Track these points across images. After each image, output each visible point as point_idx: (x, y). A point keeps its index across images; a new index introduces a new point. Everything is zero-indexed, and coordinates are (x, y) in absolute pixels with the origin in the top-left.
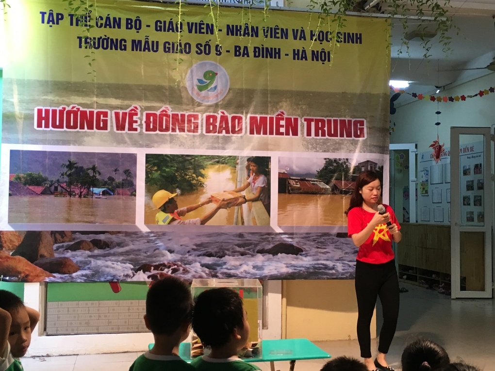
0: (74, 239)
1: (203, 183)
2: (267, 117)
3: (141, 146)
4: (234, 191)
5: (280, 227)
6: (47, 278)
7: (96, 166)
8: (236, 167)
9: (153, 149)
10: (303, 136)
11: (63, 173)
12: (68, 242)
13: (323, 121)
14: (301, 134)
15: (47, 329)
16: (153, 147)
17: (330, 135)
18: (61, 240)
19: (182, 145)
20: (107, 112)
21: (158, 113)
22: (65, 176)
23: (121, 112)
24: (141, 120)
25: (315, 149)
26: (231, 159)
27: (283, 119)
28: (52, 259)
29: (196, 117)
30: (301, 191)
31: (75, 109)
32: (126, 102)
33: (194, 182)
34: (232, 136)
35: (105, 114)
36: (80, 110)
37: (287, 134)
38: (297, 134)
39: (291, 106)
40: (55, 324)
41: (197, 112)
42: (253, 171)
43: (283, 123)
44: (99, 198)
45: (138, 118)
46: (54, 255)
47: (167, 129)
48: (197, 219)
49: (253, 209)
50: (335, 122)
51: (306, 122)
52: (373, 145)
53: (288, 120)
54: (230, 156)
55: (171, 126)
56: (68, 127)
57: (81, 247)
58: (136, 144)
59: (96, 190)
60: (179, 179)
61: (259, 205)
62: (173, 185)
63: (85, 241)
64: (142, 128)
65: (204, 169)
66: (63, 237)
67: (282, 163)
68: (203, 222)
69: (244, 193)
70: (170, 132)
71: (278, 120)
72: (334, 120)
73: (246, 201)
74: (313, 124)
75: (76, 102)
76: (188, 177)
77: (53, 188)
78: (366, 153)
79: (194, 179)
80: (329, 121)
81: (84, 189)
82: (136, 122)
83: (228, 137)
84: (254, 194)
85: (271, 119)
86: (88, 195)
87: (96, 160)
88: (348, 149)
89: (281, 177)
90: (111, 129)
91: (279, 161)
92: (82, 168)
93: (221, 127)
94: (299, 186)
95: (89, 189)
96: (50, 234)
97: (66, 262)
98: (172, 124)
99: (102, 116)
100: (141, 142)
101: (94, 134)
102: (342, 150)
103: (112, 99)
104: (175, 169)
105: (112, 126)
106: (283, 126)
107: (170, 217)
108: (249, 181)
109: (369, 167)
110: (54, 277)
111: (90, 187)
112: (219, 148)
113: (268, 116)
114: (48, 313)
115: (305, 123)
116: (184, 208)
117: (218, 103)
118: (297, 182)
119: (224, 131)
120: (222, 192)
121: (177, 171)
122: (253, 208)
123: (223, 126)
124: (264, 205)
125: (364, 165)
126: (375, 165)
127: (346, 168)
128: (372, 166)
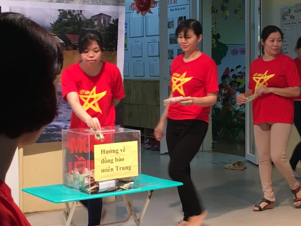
78: (99, 5)
109: (102, 20)
125: (96, 19)
126: (109, 18)
127: (79, 21)
128: (105, 19)
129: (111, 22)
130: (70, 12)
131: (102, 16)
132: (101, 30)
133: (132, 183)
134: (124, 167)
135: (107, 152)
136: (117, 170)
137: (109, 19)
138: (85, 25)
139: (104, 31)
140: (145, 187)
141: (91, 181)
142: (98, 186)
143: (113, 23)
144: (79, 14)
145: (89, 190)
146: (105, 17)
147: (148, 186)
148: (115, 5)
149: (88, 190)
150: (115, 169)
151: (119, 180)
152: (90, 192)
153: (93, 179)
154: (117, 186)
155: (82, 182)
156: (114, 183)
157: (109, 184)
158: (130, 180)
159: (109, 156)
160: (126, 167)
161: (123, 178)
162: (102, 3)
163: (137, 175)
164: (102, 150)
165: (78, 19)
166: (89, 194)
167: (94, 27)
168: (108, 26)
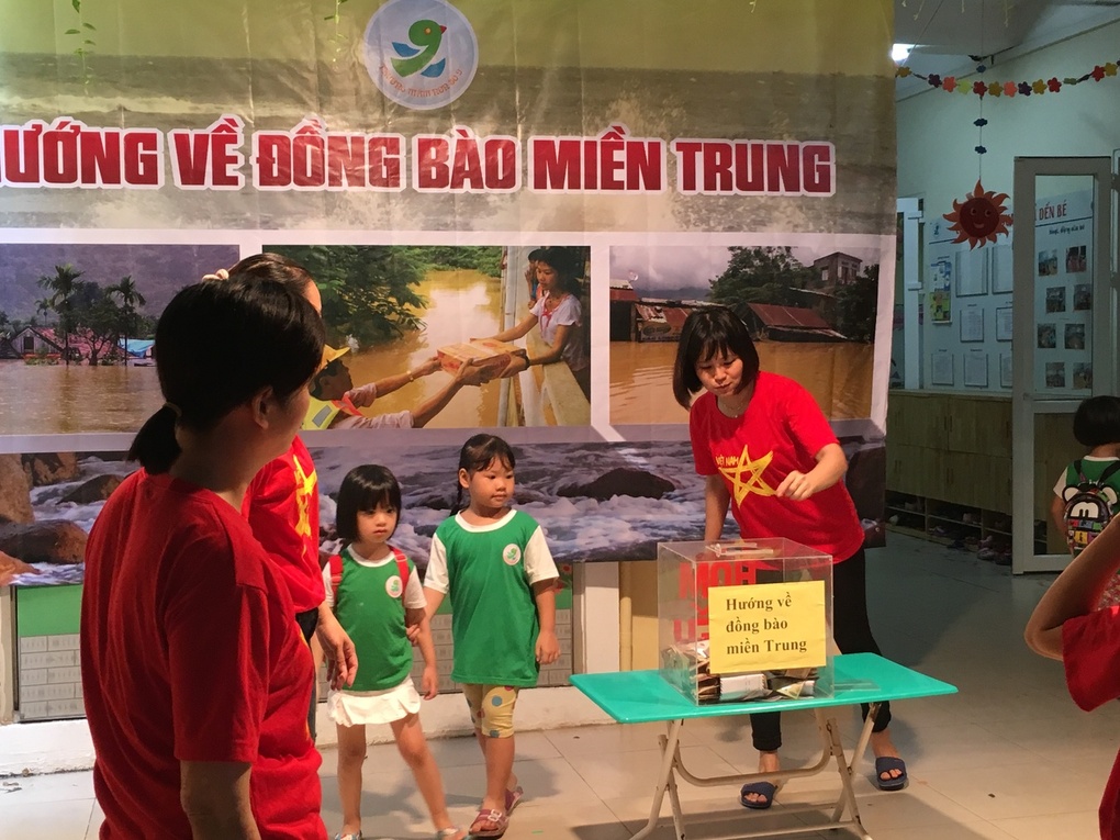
0: (84, 473)
1: (417, 320)
2: (579, 142)
3: (250, 225)
4: (494, 338)
5: (617, 428)
6: (16, 576)
7: (131, 281)
8: (500, 276)
9: (281, 231)
10: (674, 189)
11: (46, 300)
12: (66, 480)
13: (725, 149)
14: (669, 184)
15: (22, 706)
16: (282, 226)
17: (743, 185)
18: (51, 476)
19: (357, 219)
20: (155, 135)
21: (292, 134)
22: (50, 308)
23: (192, 133)
24: (247, 156)
25: (705, 223)
26: (489, 256)
27: (620, 146)
28: (29, 525)
29: (393, 146)
30: (667, 335)
31: (67, 129)
32: (205, 108)
33: (393, 317)
34: (488, 195)
35: (150, 141)
36: (82, 130)
37: (633, 185)
38: (658, 187)
39: (642, 112)
40: (41, 693)
41: (394, 130)
42: (545, 285)
43: (620, 156)
44: (145, 365)
45: (239, 150)
46: (32, 516)
47: (317, 178)
48: (402, 413)
49: (545, 385)
50: (757, 149)
51: (681, 153)
52: (849, 212)
53: (635, 149)
54: (484, 248)
55: (327, 168)
56: (52, 176)
57: (103, 492)
58: (235, 220)
59: (135, 345)
60: (353, 309)
61: (562, 372)
62: (338, 327)
63: (114, 476)
64: (249, 176)
65: (418, 284)
66: (53, 470)
67: (618, 262)
68: (420, 420)
69: (521, 344)
70: (325, 186)
71: (608, 148)
72: (753, 146)
73: (528, 363)
74: (699, 157)
75: (68, 109)
76: (376, 304)
77: (19, 343)
78: (833, 234)
79: (392, 309)
80: (741, 149)
81: (103, 342)
82: (234, 160)
83: (478, 195)
84: (547, 344)
85: (591, 146)
86: (113, 358)
87: (130, 264)
88: (789, 222)
89: (617, 298)
90: (166, 180)
91: (612, 258)
92: (93, 287)
93: (458, 170)
94: (663, 321)
95: (115, 341)
96: (20, 460)
97: (66, 534)
98: (330, 165)
99: (140, 145)
100: (248, 215)
101: (121, 194)
102: (775, 224)
103: (165, 99)
104: (343, 283)
105: (169, 173)
106: (620, 165)
107: (334, 409)
108: (533, 311)
109: (840, 269)
110: (37, 572)
111: (118, 338)
112: (454, 227)
113: (583, 139)
114: (23, 666)
115: (680, 155)
116: (371, 386)
117: (450, 105)
118: (659, 311)
119: (467, 182)
120: (466, 342)
121: (346, 290)
122: (546, 379)
123: (464, 165)
124: (573, 372)
125: (825, 266)
126: (856, 264)
127: (784, 272)
128: (847, 267)
129: (861, 274)
130: (758, 252)
131: (840, 260)
132: (838, 293)
133: (811, 683)
134: (788, 644)
135: (743, 606)
136: (769, 650)
137: (856, 267)
138: (798, 281)
139: (843, 296)
141: (700, 672)
142: (718, 685)
143: (866, 276)
144: (782, 255)
146: (846, 261)
148: (871, 233)
150: (763, 648)
151: (775, 674)
153: (706, 667)
154: (769, 688)
156: (762, 681)
157: (749, 682)
158: (805, 675)
159: (748, 616)
160: (792, 643)
161: (786, 670)
164: (728, 601)
165: (782, 266)
166: (694, 702)
167: (820, 285)
168: (855, 282)
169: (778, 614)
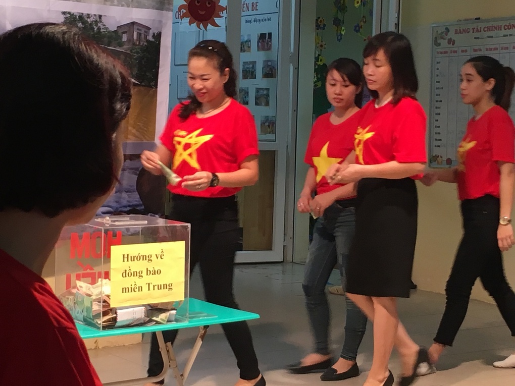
78: (130, 8)
109: (135, 33)
125: (126, 30)
126: (146, 30)
128: (140, 32)
129: (150, 38)
130: (81, 17)
132: (133, 51)
133: (174, 312)
134: (161, 285)
135: (133, 259)
136: (149, 290)
137: (146, 32)
138: (106, 40)
139: (137, 53)
140: (194, 319)
141: (104, 307)
142: (115, 315)
143: (153, 40)
144: (96, 21)
145: (99, 323)
146: (140, 28)
147: (201, 318)
148: (156, 9)
149: (97, 323)
150: (145, 288)
151: (151, 306)
152: (101, 326)
153: (108, 303)
154: (148, 317)
155: (89, 307)
156: (143, 311)
157: (135, 313)
158: (169, 307)
159: (136, 266)
160: (164, 285)
161: (158, 304)
162: (137, 4)
163: (183, 299)
164: (124, 255)
166: (99, 328)
167: (121, 44)
168: (145, 43)
169: (155, 265)
